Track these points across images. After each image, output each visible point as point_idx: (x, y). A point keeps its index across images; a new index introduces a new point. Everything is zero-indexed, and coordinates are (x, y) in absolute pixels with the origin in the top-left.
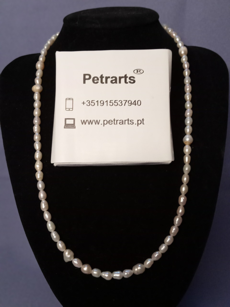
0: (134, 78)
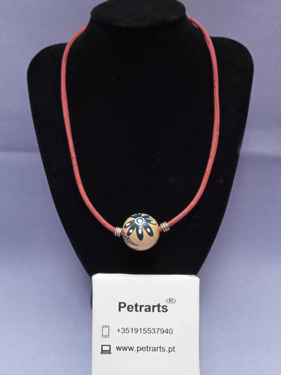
0: (166, 307)
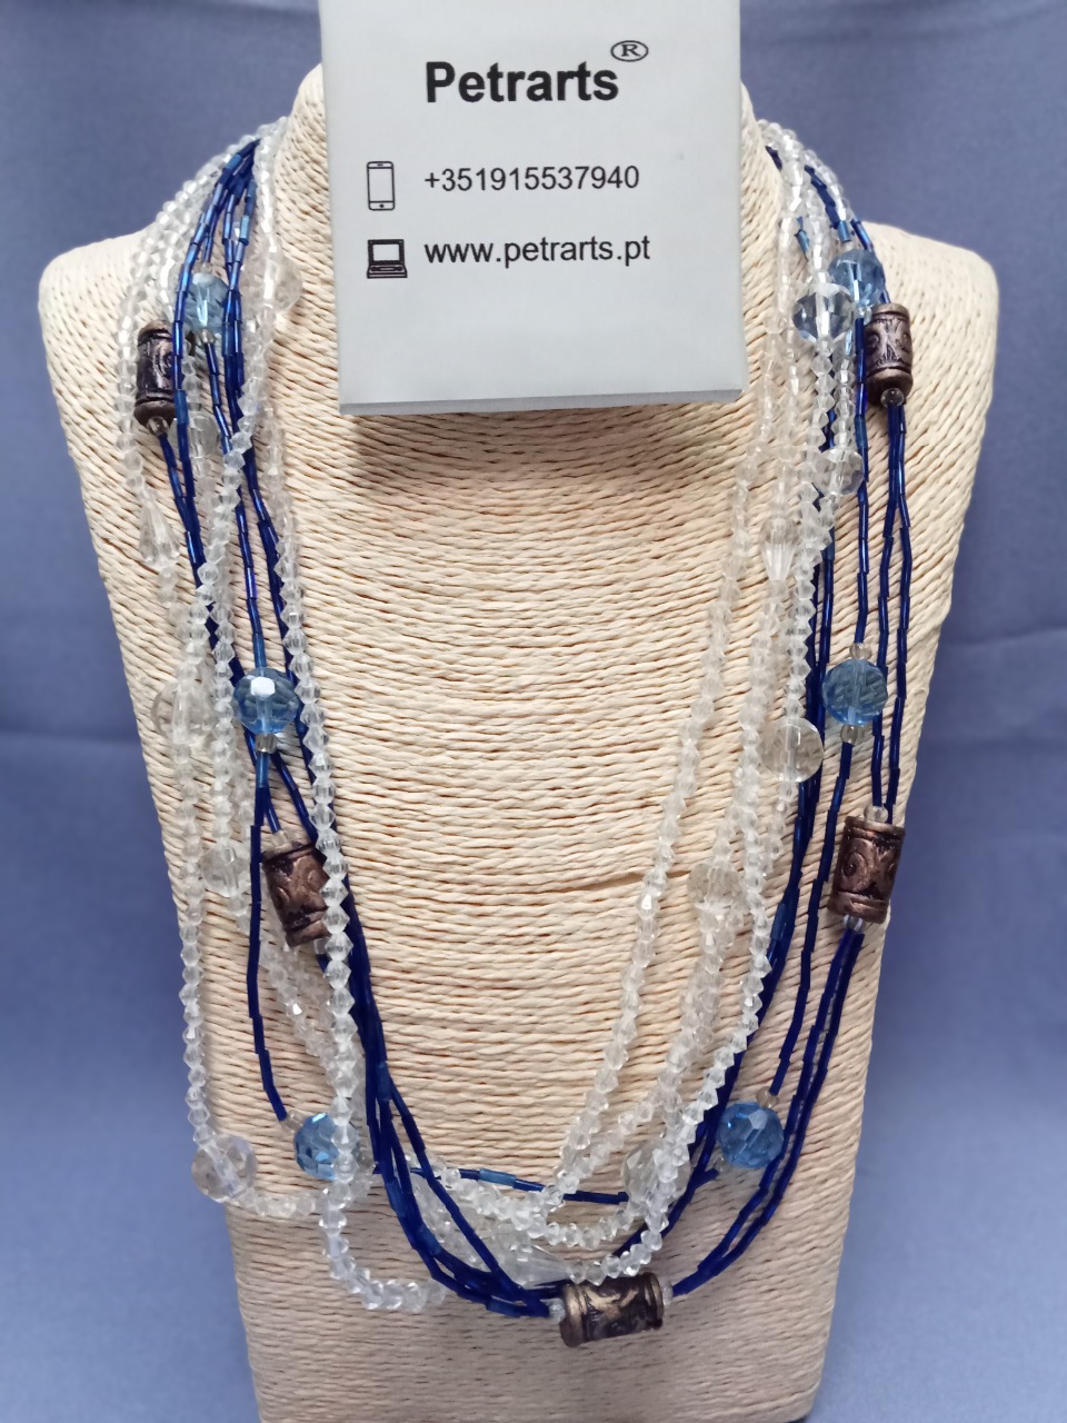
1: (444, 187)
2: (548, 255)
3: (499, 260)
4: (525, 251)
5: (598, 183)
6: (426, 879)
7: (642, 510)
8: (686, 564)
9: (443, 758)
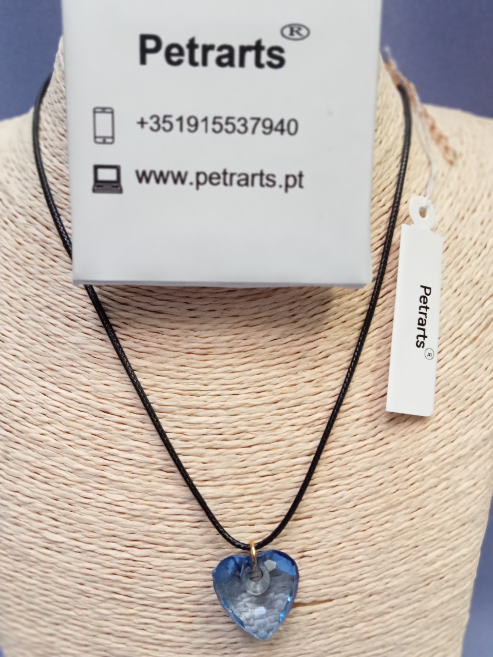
1: (152, 129)
2: (228, 181)
3: (191, 184)
4: (211, 178)
5: (267, 131)
6: (153, 606)
7: (298, 349)
8: (329, 386)
9: (160, 526)
